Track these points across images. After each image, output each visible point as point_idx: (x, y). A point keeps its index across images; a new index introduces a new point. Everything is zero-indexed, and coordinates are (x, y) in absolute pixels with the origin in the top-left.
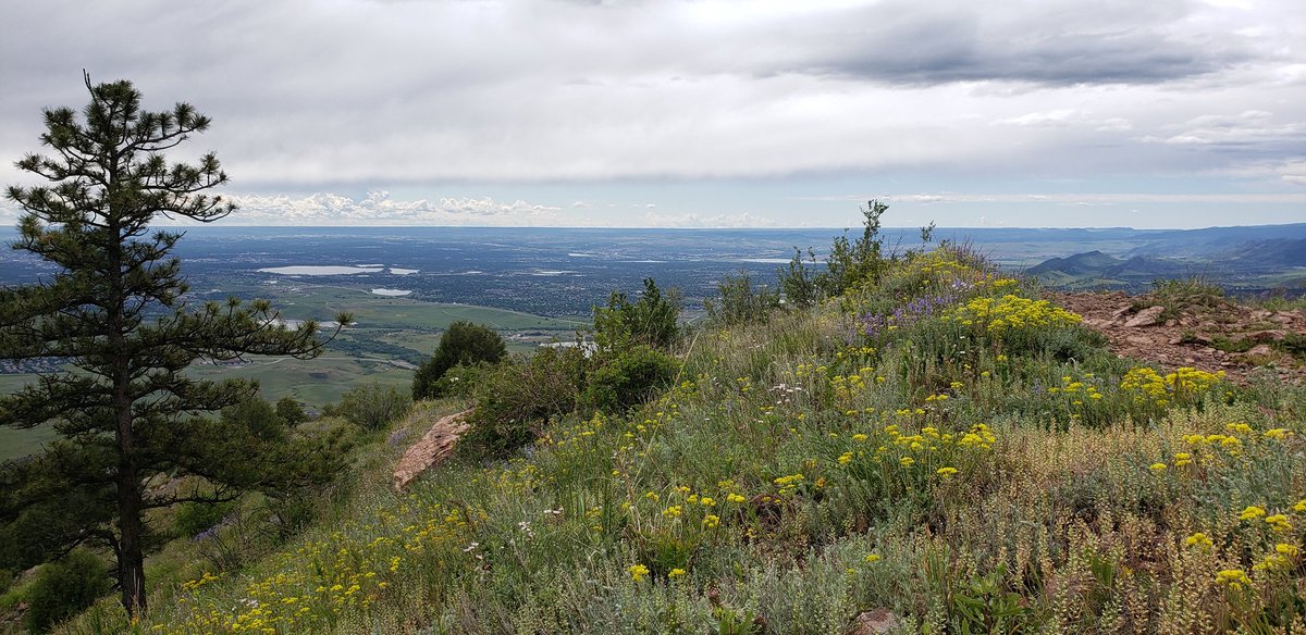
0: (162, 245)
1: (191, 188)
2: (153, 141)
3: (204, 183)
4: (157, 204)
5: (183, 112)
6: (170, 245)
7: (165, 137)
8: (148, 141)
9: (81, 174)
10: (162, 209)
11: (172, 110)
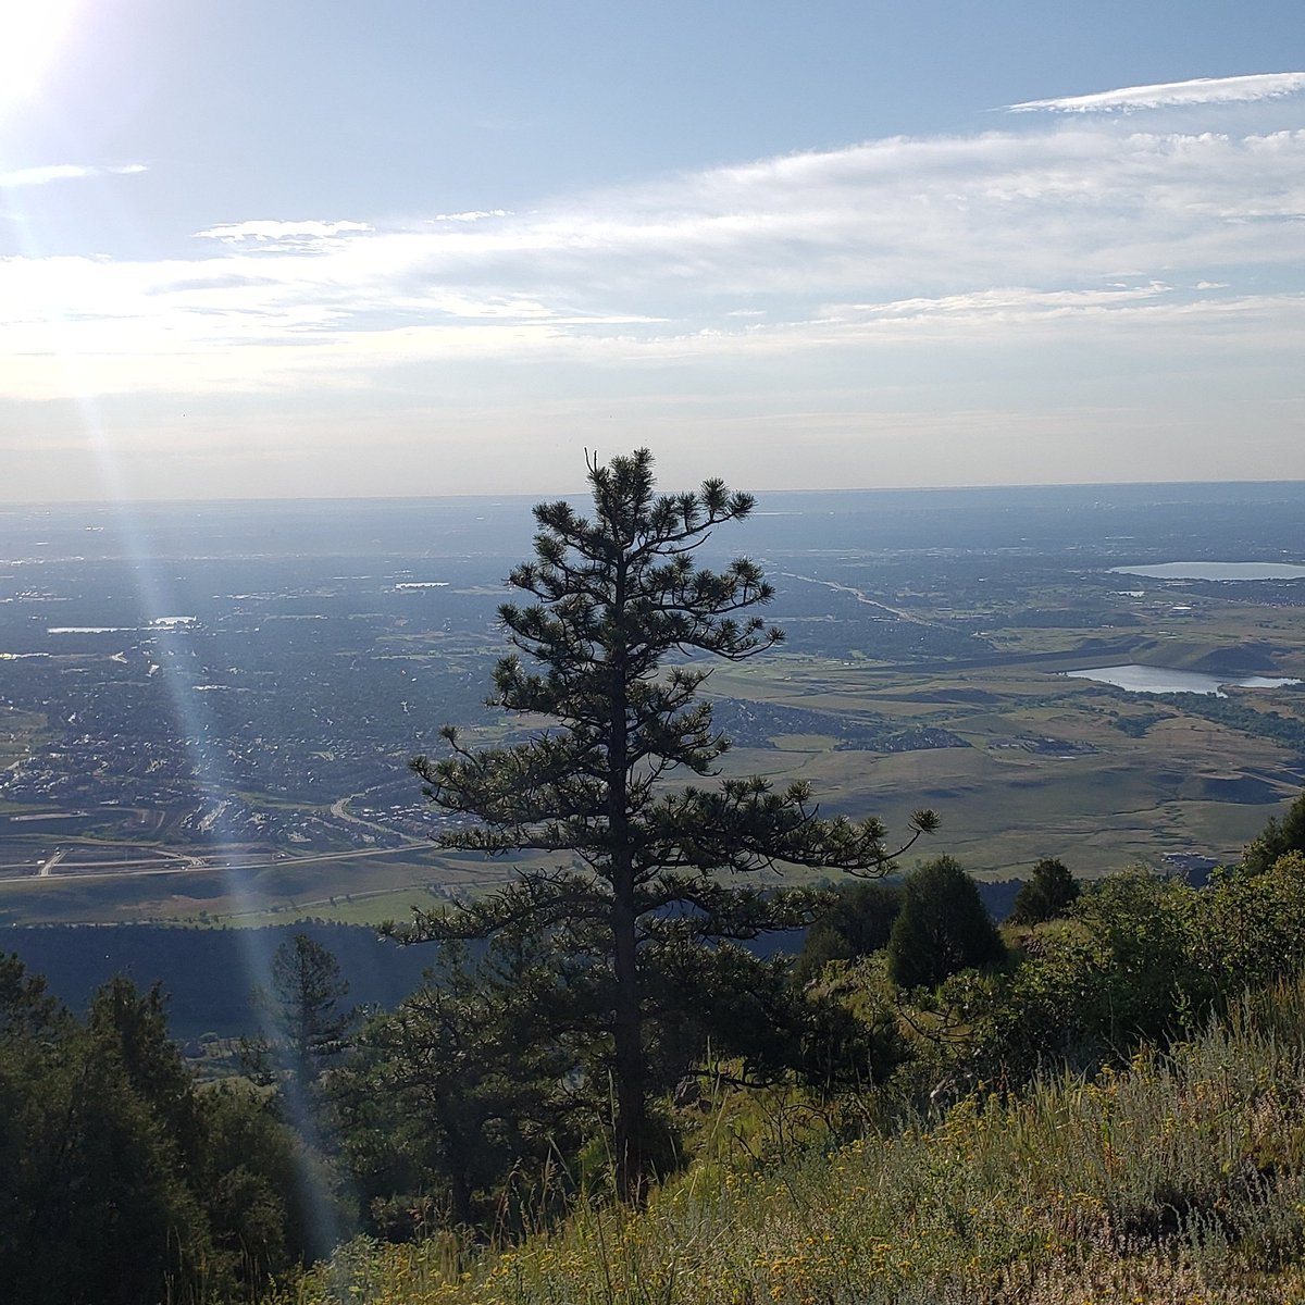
0: (680, 689)
1: (719, 609)
2: (673, 539)
3: (739, 600)
4: (675, 631)
5: (714, 495)
6: (690, 690)
7: (691, 531)
8: (667, 539)
9: (580, 591)
10: (677, 641)
11: (699, 491)
